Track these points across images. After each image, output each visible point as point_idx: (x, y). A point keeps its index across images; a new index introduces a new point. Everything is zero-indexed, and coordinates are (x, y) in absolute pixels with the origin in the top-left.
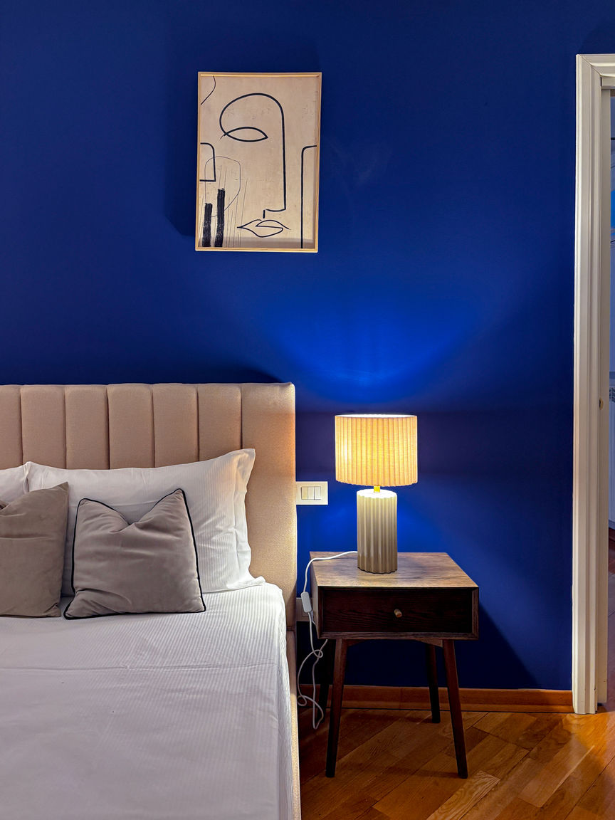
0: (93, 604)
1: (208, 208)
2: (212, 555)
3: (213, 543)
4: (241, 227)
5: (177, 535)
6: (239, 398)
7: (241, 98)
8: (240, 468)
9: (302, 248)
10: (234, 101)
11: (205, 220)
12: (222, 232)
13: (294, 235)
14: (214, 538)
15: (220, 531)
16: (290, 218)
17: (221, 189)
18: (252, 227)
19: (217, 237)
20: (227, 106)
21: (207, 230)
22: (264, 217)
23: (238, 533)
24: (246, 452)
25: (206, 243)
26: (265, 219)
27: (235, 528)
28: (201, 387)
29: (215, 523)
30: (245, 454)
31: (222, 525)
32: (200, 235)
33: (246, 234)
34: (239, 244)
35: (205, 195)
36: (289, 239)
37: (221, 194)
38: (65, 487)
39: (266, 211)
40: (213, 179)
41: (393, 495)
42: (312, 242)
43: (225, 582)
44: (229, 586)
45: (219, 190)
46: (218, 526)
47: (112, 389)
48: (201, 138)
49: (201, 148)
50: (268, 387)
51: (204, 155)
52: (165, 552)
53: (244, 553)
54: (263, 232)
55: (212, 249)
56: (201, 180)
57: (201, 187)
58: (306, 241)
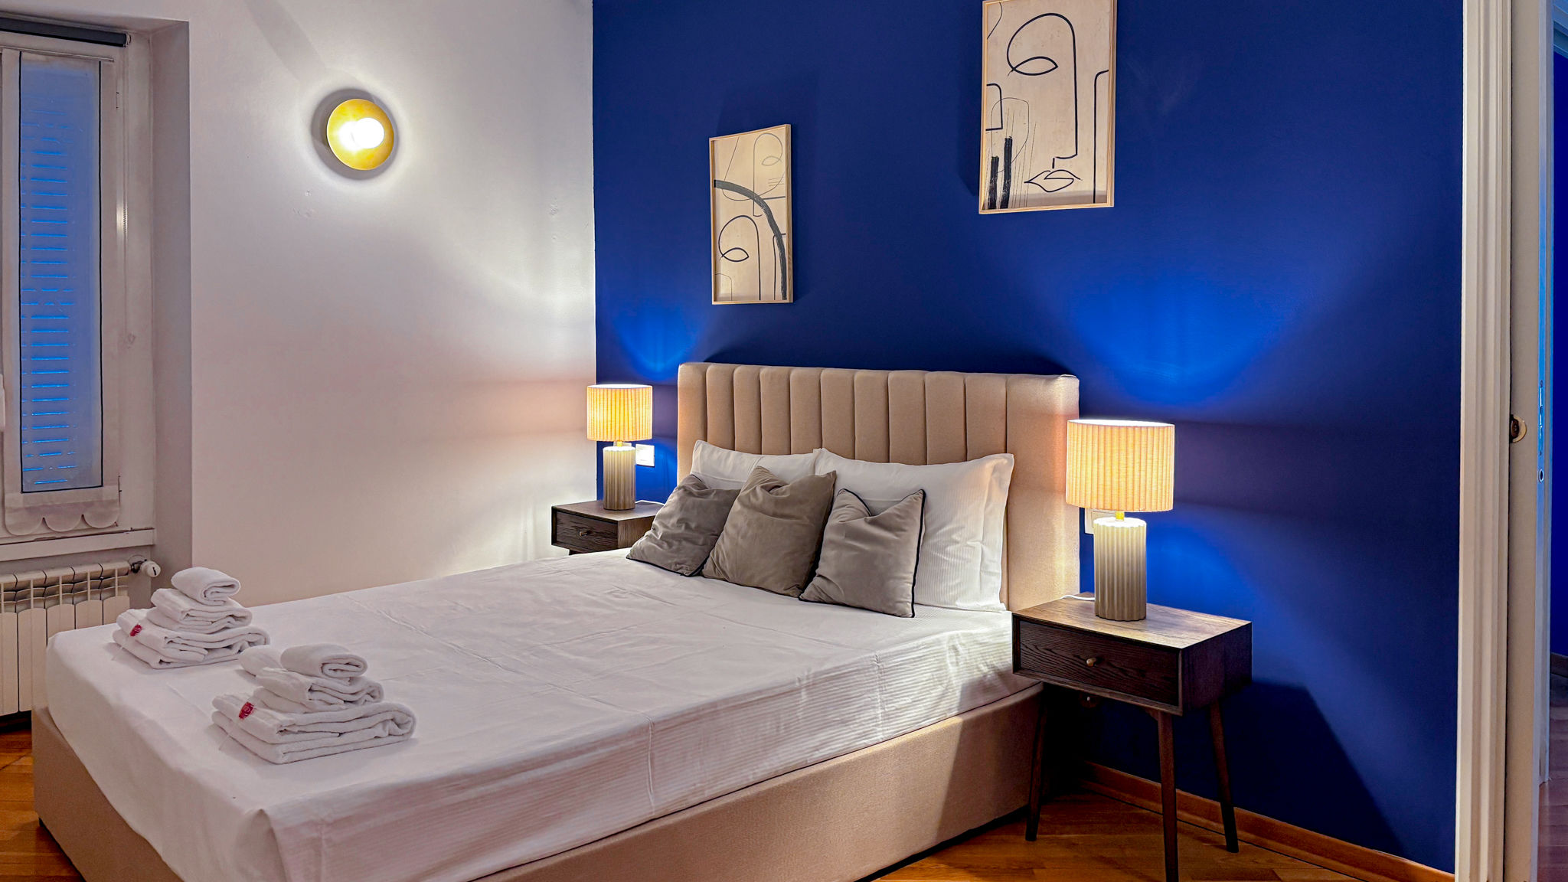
0: (819, 590)
1: (995, 162)
2: (945, 567)
3: (948, 554)
4: (1029, 182)
5: (897, 536)
6: (1003, 391)
7: (1028, 23)
8: (995, 475)
9: (1094, 202)
10: (1022, 27)
11: (991, 177)
12: (1009, 190)
13: (1084, 186)
14: (948, 548)
15: (957, 542)
16: (1081, 165)
17: (1008, 137)
18: (1040, 180)
19: (1003, 196)
20: (1014, 35)
21: (993, 190)
22: (1053, 167)
23: (986, 549)
24: (1006, 458)
25: (992, 205)
26: (1054, 170)
27: (982, 542)
28: (970, 377)
29: (951, 532)
30: (1003, 459)
31: (961, 536)
32: (984, 196)
33: (1034, 190)
34: (1026, 203)
35: (990, 147)
36: (1080, 192)
37: (1009, 143)
38: (833, 477)
39: (1056, 159)
40: (1000, 127)
41: (1142, 524)
42: (1105, 194)
43: (955, 598)
44: (959, 604)
45: (1006, 139)
46: (955, 537)
47: (893, 375)
48: (985, 81)
49: (985, 89)
50: (1032, 381)
51: (989, 97)
52: (879, 549)
53: (991, 574)
54: (1051, 185)
55: (998, 211)
56: (987, 130)
57: (985, 137)
58: (1100, 194)
